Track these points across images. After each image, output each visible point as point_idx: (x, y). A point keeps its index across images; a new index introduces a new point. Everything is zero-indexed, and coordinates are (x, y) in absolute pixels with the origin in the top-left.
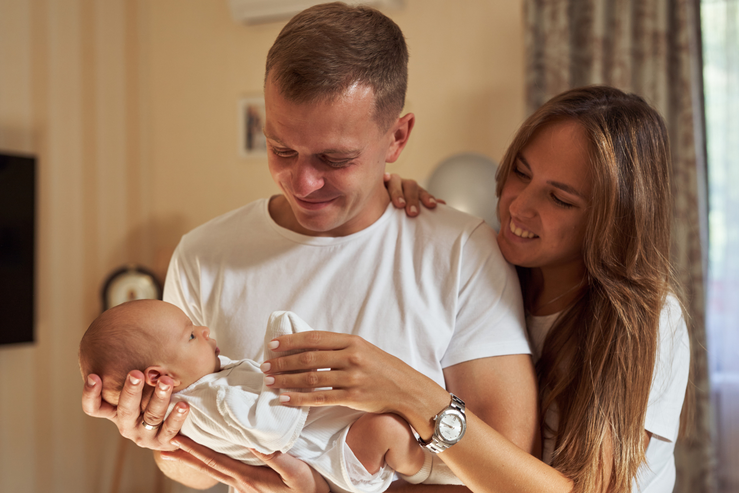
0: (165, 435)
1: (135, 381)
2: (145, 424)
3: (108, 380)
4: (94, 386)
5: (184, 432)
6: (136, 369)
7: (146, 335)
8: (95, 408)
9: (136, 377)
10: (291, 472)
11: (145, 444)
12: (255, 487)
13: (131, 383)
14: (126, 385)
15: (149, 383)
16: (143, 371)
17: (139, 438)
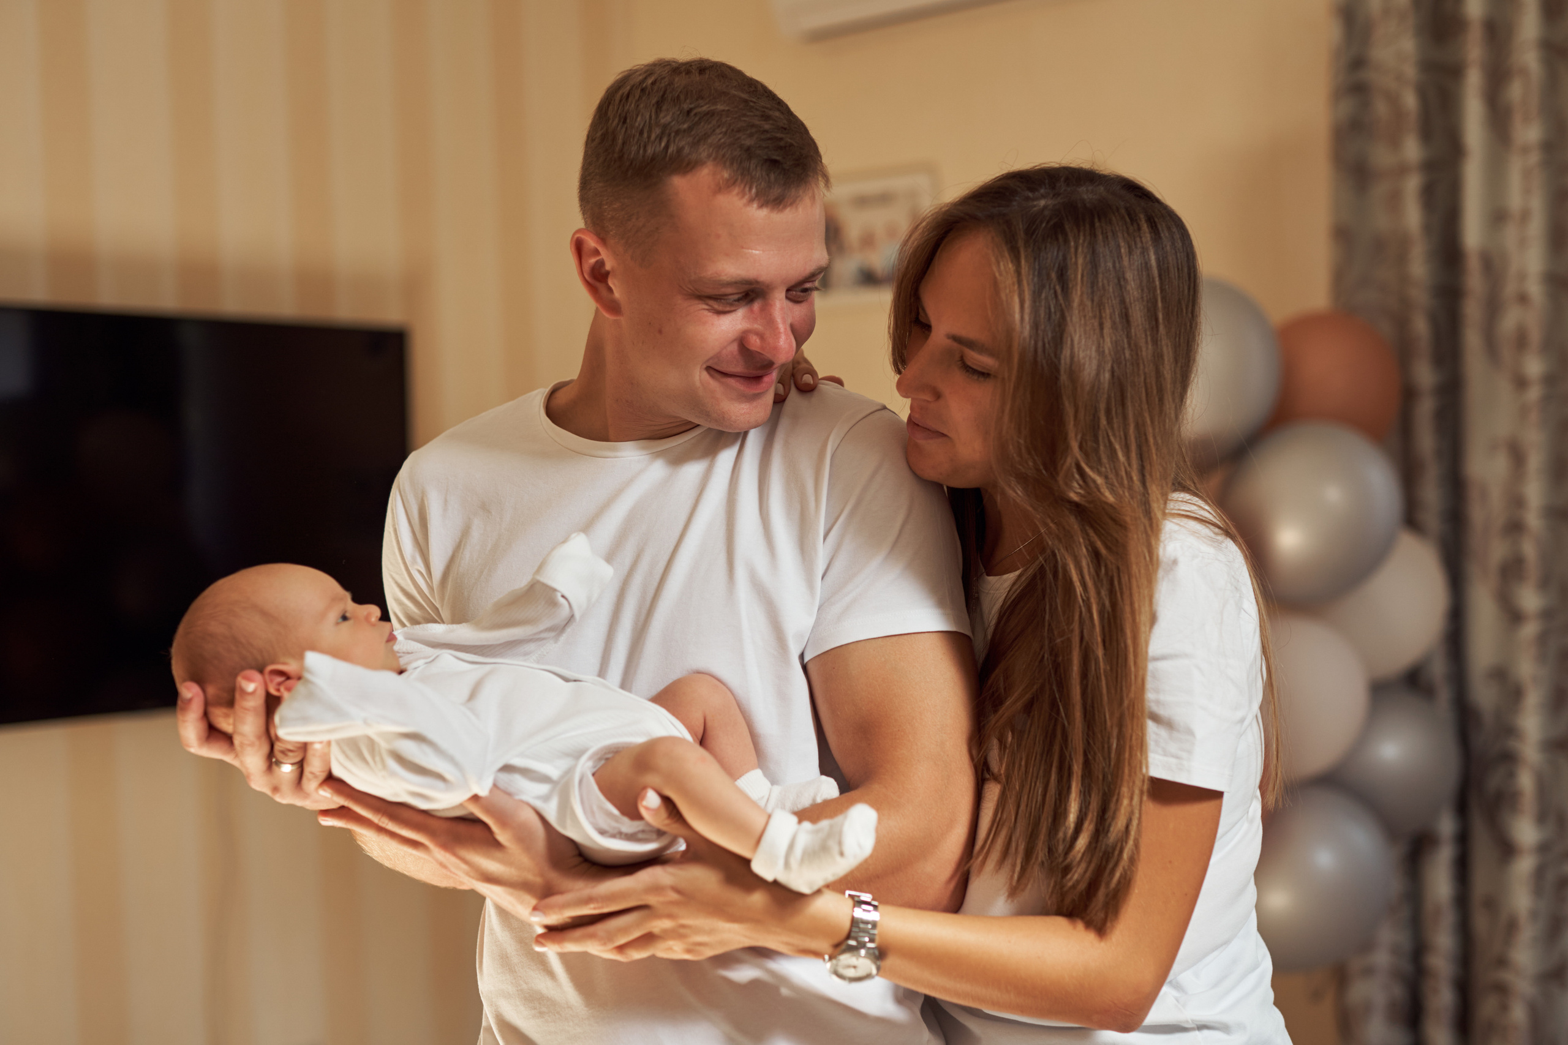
0: (309, 780)
1: (250, 687)
2: (279, 763)
3: (211, 690)
4: (190, 700)
5: (338, 772)
6: (251, 668)
7: (265, 614)
8: (199, 739)
9: (250, 680)
10: (504, 820)
11: (286, 798)
12: (455, 855)
13: (243, 692)
14: (237, 696)
15: (273, 691)
16: (261, 671)
17: (276, 789)
